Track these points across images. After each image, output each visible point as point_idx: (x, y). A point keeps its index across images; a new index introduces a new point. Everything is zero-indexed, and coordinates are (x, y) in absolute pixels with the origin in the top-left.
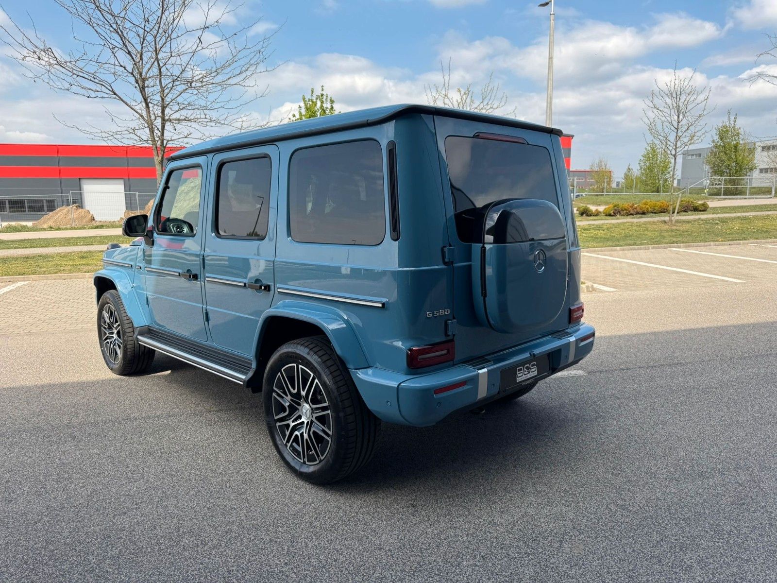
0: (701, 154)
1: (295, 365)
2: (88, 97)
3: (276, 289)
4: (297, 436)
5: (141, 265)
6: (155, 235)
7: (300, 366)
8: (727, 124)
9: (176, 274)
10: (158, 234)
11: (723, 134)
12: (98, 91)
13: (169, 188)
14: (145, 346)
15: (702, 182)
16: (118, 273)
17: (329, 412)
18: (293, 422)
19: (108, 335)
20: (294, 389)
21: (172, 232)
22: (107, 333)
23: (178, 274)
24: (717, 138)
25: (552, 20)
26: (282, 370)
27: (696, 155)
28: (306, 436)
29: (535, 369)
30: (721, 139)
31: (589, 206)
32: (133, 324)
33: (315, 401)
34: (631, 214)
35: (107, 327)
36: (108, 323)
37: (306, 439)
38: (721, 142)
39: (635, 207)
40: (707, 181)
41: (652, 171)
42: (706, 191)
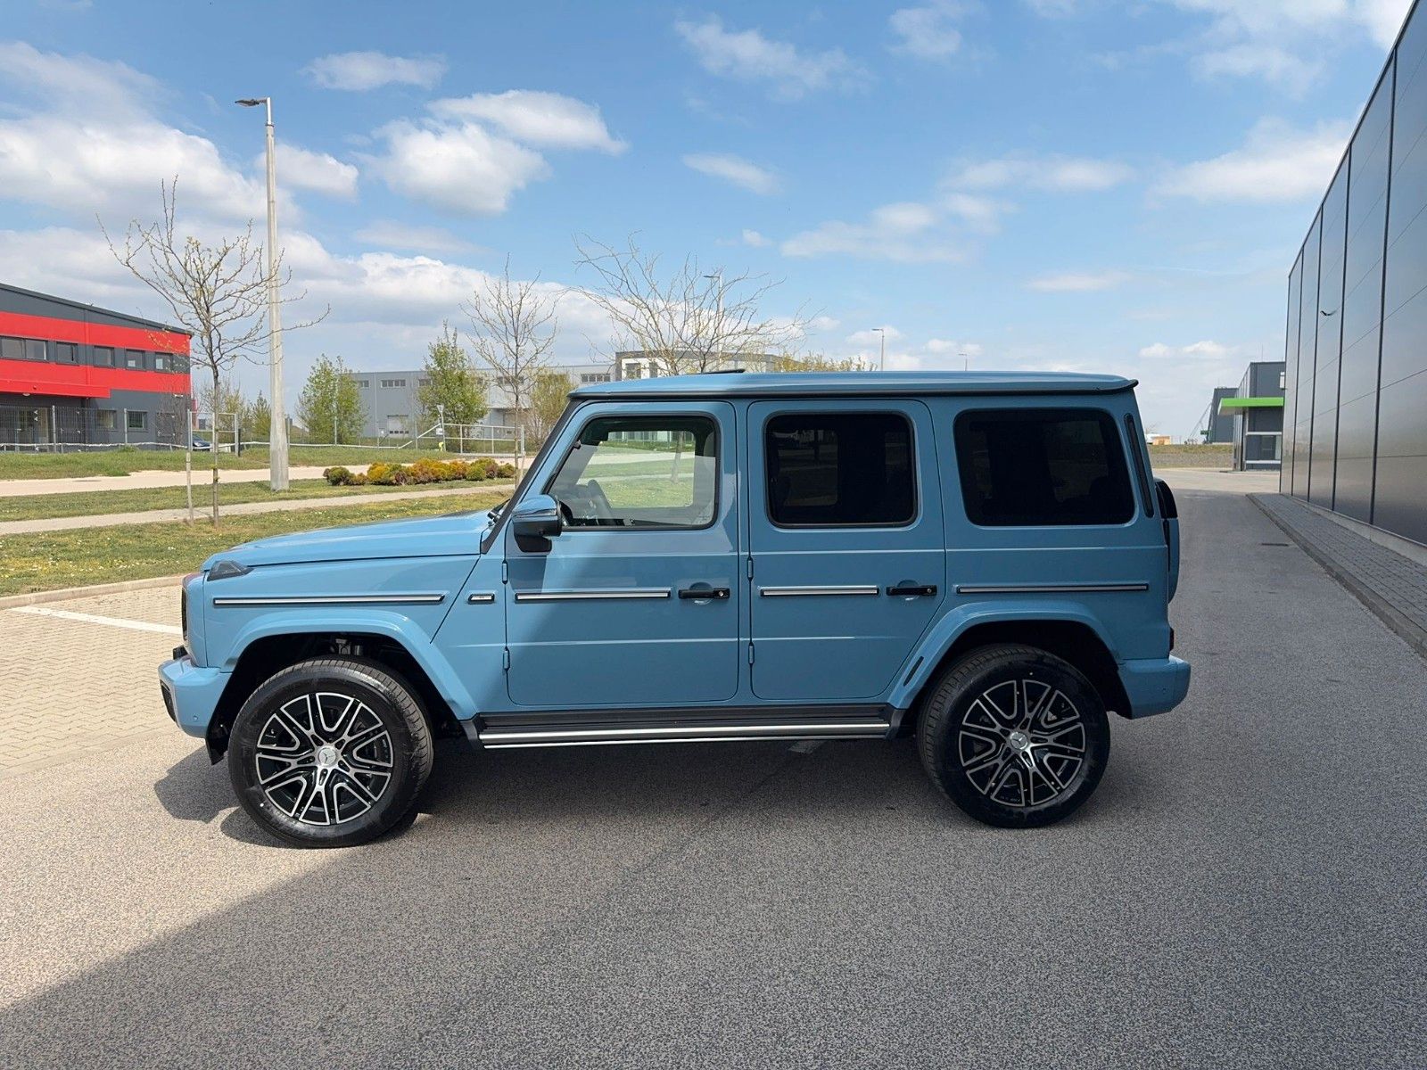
0: (404, 381)
1: (1013, 682)
4: (1014, 774)
8: (444, 341)
11: (440, 357)
15: (433, 432)
17: (1080, 724)
18: (1004, 759)
20: (1011, 714)
24: (433, 364)
25: (270, 136)
26: (985, 694)
27: (361, 382)
28: (1032, 769)
30: (439, 365)
31: (347, 467)
34: (422, 482)
37: (1034, 773)
38: (438, 369)
39: (425, 470)
40: (441, 429)
41: (327, 407)
42: (440, 444)
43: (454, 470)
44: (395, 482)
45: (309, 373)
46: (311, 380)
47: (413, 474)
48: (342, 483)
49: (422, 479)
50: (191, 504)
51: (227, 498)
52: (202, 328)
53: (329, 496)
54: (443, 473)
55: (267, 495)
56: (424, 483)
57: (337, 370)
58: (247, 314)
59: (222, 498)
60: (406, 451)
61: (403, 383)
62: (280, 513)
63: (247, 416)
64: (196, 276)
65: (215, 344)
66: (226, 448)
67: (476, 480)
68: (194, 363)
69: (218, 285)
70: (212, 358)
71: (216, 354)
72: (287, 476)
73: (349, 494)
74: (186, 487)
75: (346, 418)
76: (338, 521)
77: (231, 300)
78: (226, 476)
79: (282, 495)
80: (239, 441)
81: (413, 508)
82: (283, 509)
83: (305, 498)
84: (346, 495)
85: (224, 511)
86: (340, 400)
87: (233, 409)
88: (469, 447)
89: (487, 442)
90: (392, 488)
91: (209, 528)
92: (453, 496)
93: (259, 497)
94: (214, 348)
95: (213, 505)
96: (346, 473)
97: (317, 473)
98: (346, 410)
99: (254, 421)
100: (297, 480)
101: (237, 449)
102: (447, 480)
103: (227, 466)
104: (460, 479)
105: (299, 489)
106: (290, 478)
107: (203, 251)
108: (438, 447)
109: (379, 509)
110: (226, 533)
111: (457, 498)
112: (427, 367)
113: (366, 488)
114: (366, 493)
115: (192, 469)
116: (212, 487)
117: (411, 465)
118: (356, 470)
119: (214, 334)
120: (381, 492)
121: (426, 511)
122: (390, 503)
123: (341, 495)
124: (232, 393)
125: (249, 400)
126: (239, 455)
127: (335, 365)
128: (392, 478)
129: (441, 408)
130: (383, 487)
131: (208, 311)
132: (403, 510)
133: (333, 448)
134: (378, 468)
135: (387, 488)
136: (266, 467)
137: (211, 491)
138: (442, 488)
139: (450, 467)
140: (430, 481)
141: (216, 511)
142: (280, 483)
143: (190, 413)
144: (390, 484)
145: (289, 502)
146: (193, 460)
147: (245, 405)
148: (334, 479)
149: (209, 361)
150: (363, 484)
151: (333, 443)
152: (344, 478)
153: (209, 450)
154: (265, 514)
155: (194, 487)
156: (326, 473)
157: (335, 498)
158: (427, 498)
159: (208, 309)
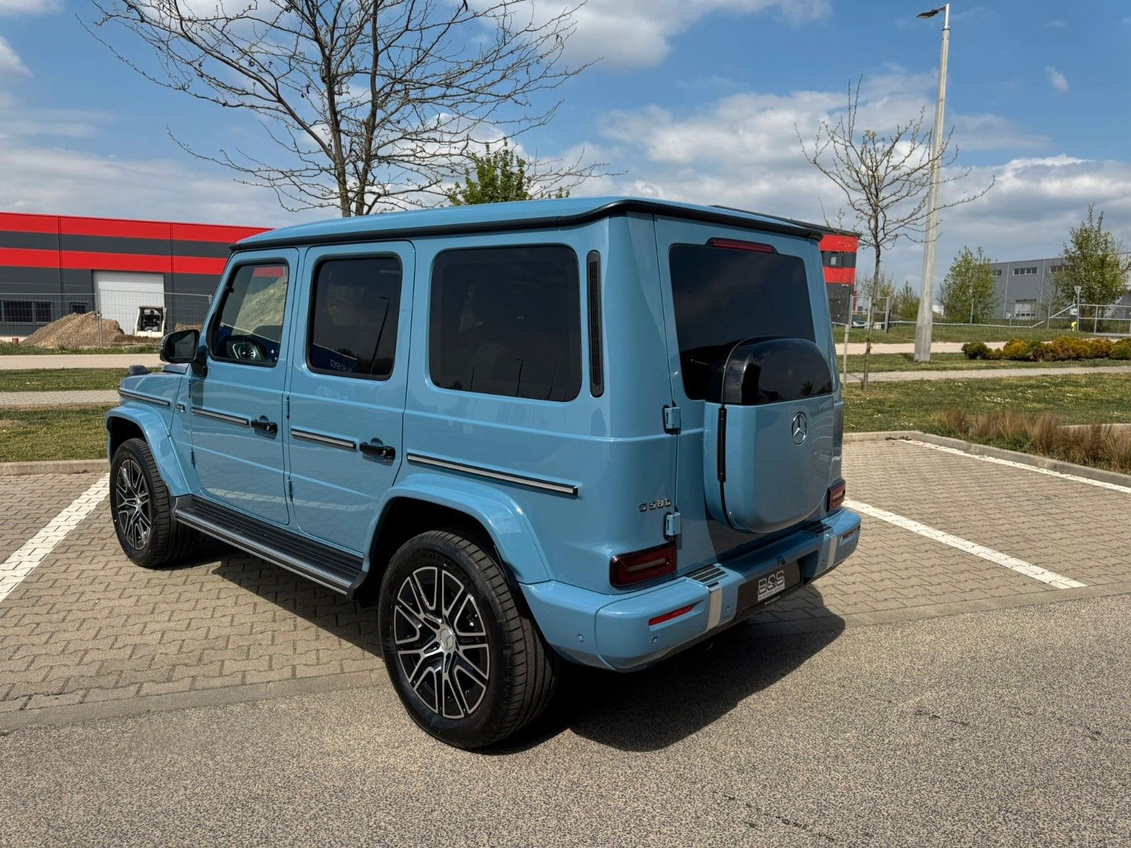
1: (436, 569)
2: (224, 105)
3: (405, 454)
4: (430, 674)
5: (185, 404)
6: (209, 360)
7: (444, 572)
8: (1087, 226)
9: (241, 421)
10: (212, 358)
11: (1083, 240)
12: (247, 94)
13: (232, 291)
14: (185, 525)
15: (1067, 312)
16: (147, 413)
17: (486, 645)
18: (425, 652)
19: (125, 503)
20: (431, 605)
21: (235, 357)
22: (126, 500)
23: (245, 422)
24: (1072, 248)
26: (414, 573)
28: (445, 676)
29: (781, 581)
30: (1080, 248)
31: (984, 343)
32: (168, 493)
33: (463, 625)
35: (126, 492)
36: (128, 488)
37: (446, 681)
38: (1079, 252)
39: (1065, 347)
40: (1076, 310)
41: (964, 293)
42: (1073, 324)
43: (1096, 348)
44: (1032, 357)
45: (952, 263)
46: (953, 269)
47: (1052, 351)
48: (979, 357)
49: (1062, 355)
50: (845, 370)
51: (876, 366)
52: (871, 212)
53: (968, 369)
54: (1085, 351)
55: (910, 365)
56: (1063, 360)
57: (977, 260)
58: (912, 193)
59: (871, 366)
60: (1038, 330)
61: (1035, 270)
62: (922, 382)
63: (895, 301)
64: (870, 164)
65: (880, 224)
66: (878, 326)
67: (1122, 359)
68: (861, 245)
69: (888, 171)
70: (876, 237)
71: (881, 235)
72: (929, 349)
73: (987, 368)
74: (842, 356)
75: (980, 302)
76: (978, 393)
77: (899, 183)
78: (878, 348)
79: (923, 365)
80: (889, 320)
81: (1056, 385)
82: (926, 379)
83: (945, 369)
84: (984, 368)
85: (873, 377)
86: (975, 287)
87: (886, 294)
88: (1102, 328)
89: (1123, 322)
90: (1029, 364)
91: (858, 392)
92: (1100, 374)
93: (903, 367)
94: (879, 229)
95: (864, 372)
96: (984, 348)
97: (956, 348)
98: (982, 293)
99: (900, 306)
100: (936, 354)
101: (886, 327)
102: (1087, 358)
103: (879, 339)
104: (1102, 357)
105: (940, 361)
106: (931, 351)
107: (878, 141)
108: (1071, 327)
109: (1019, 383)
110: (873, 397)
111: (1106, 377)
112: (1066, 251)
113: (1003, 363)
114: (1004, 367)
115: (849, 342)
116: (864, 356)
117: (1051, 342)
118: (993, 346)
119: (881, 216)
120: (1020, 367)
121: (1071, 388)
122: (1030, 378)
123: (979, 368)
124: (886, 283)
125: (898, 289)
126: (887, 332)
127: (976, 255)
128: (1030, 354)
129: (1078, 289)
130: (1020, 363)
131: (877, 196)
132: (1045, 386)
133: (969, 327)
134: (1016, 344)
135: (1025, 363)
136: (912, 342)
137: (864, 359)
138: (1085, 366)
139: (1092, 345)
140: (1069, 358)
141: (866, 376)
142: (922, 355)
143: (852, 297)
144: (1027, 359)
145: (931, 372)
146: (851, 335)
147: (895, 293)
148: (972, 353)
149: (873, 241)
150: (999, 359)
151: (969, 322)
152: (981, 353)
153: (863, 327)
154: (909, 382)
155: (849, 357)
156: (964, 348)
157: (974, 371)
158: (1070, 374)
159: (877, 195)
